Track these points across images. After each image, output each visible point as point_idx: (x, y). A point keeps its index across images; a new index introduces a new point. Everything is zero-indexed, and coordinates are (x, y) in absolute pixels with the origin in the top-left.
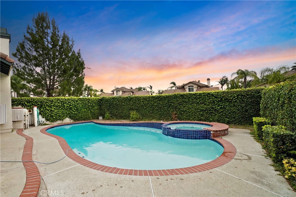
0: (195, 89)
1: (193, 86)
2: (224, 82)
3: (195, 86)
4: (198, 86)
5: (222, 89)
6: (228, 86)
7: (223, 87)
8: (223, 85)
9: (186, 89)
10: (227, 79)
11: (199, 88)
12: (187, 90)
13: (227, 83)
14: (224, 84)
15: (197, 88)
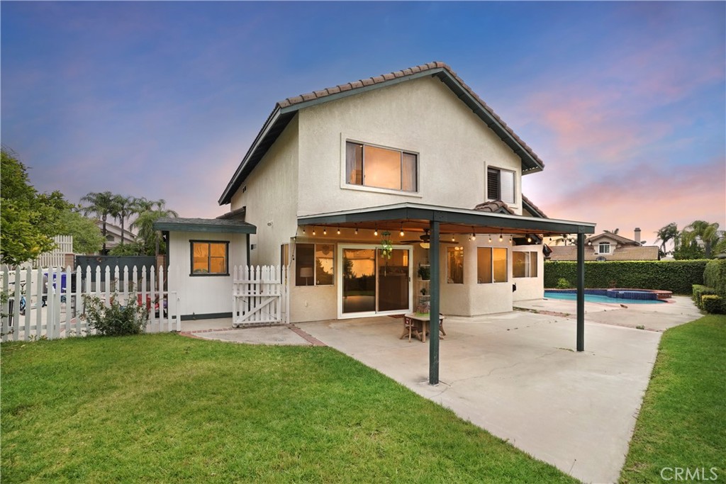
0: (612, 249)
1: (608, 243)
2: (668, 233)
3: (612, 243)
4: (619, 243)
5: (665, 247)
6: (677, 243)
7: (666, 244)
8: (665, 240)
9: (595, 248)
10: (676, 228)
11: (619, 246)
12: (597, 249)
13: (675, 236)
14: (668, 238)
15: (617, 246)
